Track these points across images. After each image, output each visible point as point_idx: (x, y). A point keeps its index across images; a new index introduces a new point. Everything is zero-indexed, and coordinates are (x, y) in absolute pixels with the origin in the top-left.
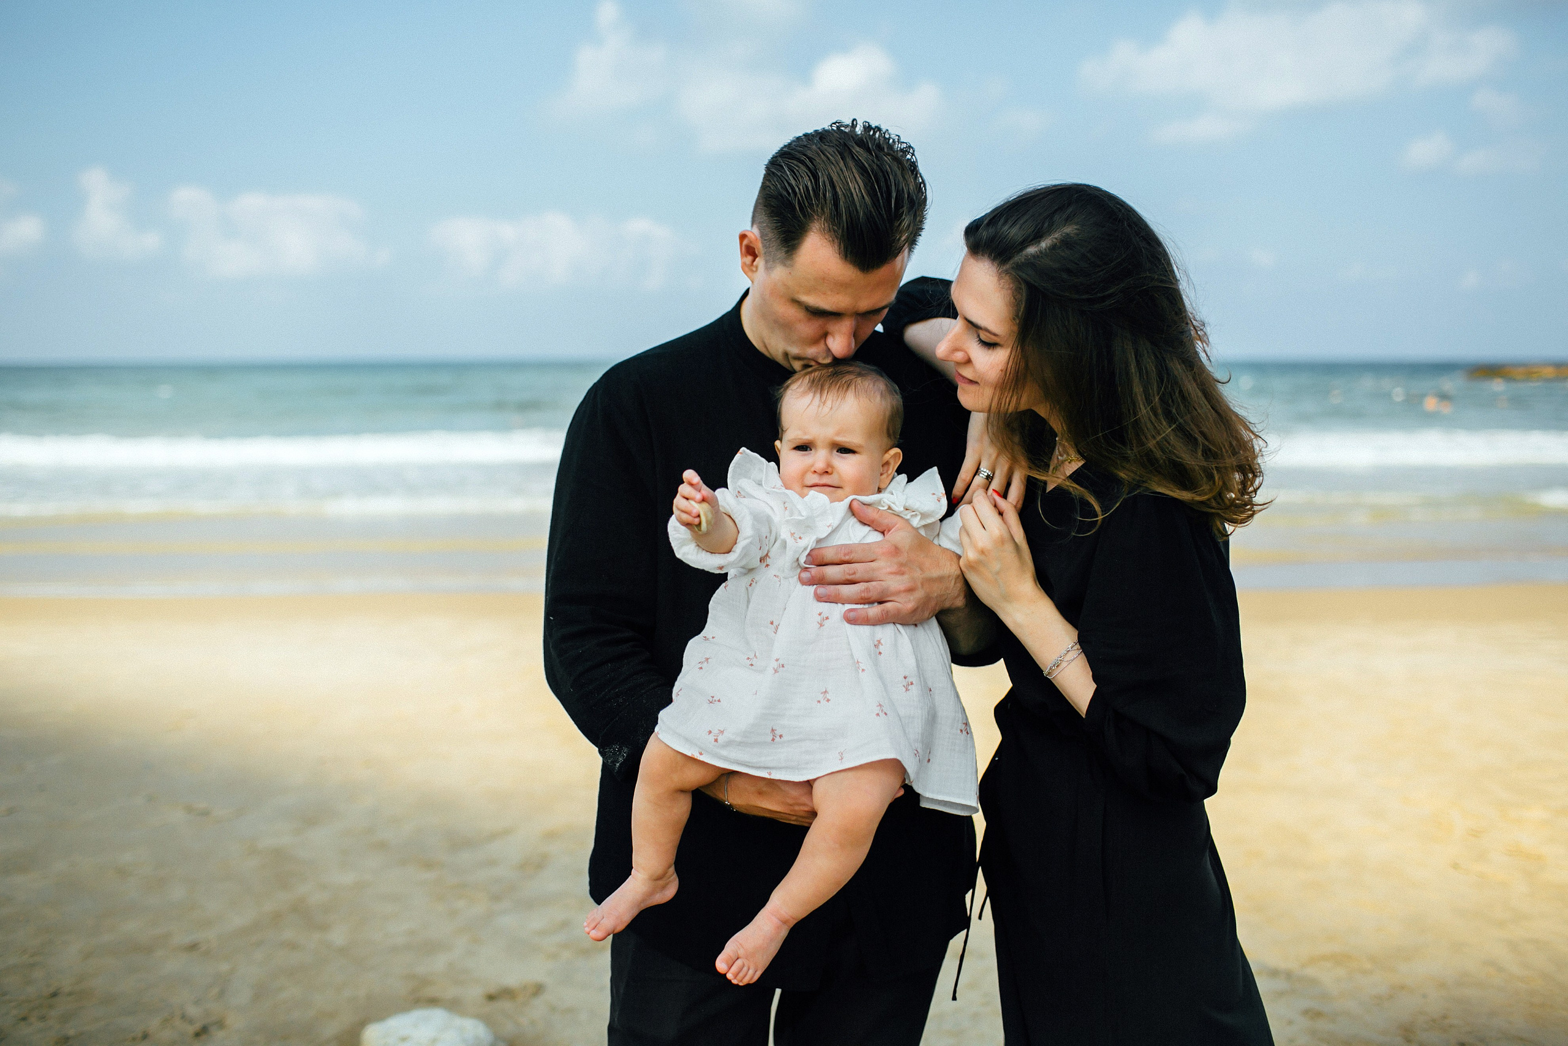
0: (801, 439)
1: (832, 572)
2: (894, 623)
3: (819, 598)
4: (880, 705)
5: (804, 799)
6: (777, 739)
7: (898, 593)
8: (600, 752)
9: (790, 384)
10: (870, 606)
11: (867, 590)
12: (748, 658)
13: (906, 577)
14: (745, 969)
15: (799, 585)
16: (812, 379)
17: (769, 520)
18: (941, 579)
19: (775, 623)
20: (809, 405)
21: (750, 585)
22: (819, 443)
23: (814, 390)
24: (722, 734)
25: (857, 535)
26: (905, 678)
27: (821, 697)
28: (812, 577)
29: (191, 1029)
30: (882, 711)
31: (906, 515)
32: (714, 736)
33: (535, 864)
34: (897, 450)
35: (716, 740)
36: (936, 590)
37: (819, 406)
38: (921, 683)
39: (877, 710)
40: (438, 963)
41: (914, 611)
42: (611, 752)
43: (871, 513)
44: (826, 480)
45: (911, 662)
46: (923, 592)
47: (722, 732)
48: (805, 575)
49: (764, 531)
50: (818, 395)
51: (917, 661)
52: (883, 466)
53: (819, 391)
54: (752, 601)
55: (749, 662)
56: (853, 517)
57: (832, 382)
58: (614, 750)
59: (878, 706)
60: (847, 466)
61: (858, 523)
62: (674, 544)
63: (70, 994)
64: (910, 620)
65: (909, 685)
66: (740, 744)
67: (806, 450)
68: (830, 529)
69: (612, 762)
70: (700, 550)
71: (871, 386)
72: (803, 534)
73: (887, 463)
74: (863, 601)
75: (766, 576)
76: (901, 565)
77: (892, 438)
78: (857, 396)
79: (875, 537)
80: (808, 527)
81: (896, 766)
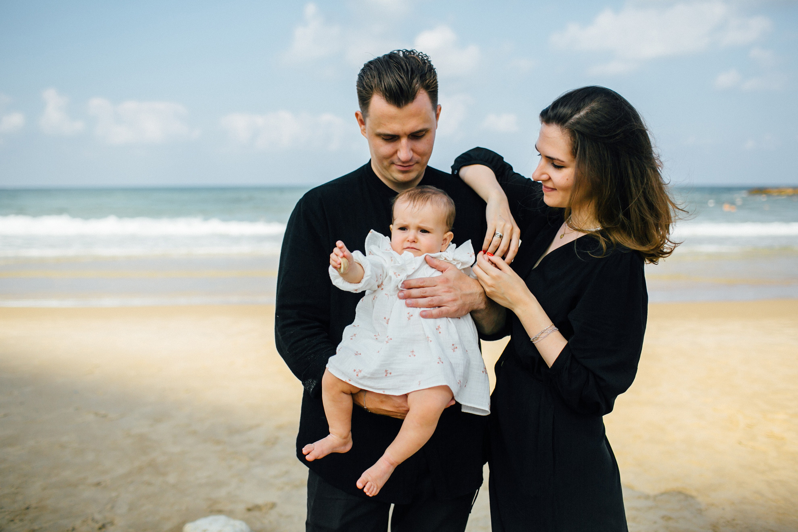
0: (402, 224)
1: (414, 292)
2: (447, 317)
3: (408, 305)
4: (440, 358)
5: (404, 404)
6: (389, 375)
7: (448, 302)
8: (303, 384)
9: (399, 196)
10: (434, 308)
11: (432, 300)
12: (375, 336)
13: (452, 294)
14: (372, 487)
15: (398, 299)
16: (410, 194)
17: (382, 267)
18: (471, 294)
19: (387, 318)
20: (408, 207)
21: (374, 299)
22: (411, 227)
23: (410, 199)
24: (361, 372)
25: (428, 273)
26: (453, 345)
27: (411, 354)
28: (404, 295)
29: (97, 526)
30: (440, 361)
31: (454, 263)
32: (357, 373)
33: (272, 442)
34: (451, 233)
35: (357, 375)
36: (469, 300)
37: (412, 208)
38: (462, 347)
39: (438, 360)
40: (222, 493)
41: (457, 311)
42: (308, 383)
43: (436, 262)
44: (413, 245)
45: (456, 337)
46: (461, 301)
47: (360, 371)
48: (401, 294)
49: (380, 272)
50: (412, 202)
51: (459, 336)
52: (443, 240)
53: (413, 200)
54: (375, 306)
55: (375, 338)
56: (427, 264)
57: (420, 196)
58: (309, 382)
59: (438, 359)
60: (424, 239)
61: (430, 267)
62: (332, 278)
63: (36, 508)
64: (456, 315)
65: (455, 349)
66: (369, 378)
67: (405, 230)
68: (414, 270)
69: (309, 388)
70: (345, 281)
71: (439, 199)
72: (401, 273)
73: (445, 239)
74: (430, 306)
75: (381, 294)
76: (450, 288)
77: (449, 226)
78: (432, 204)
79: (438, 274)
80: (403, 269)
81: (446, 388)
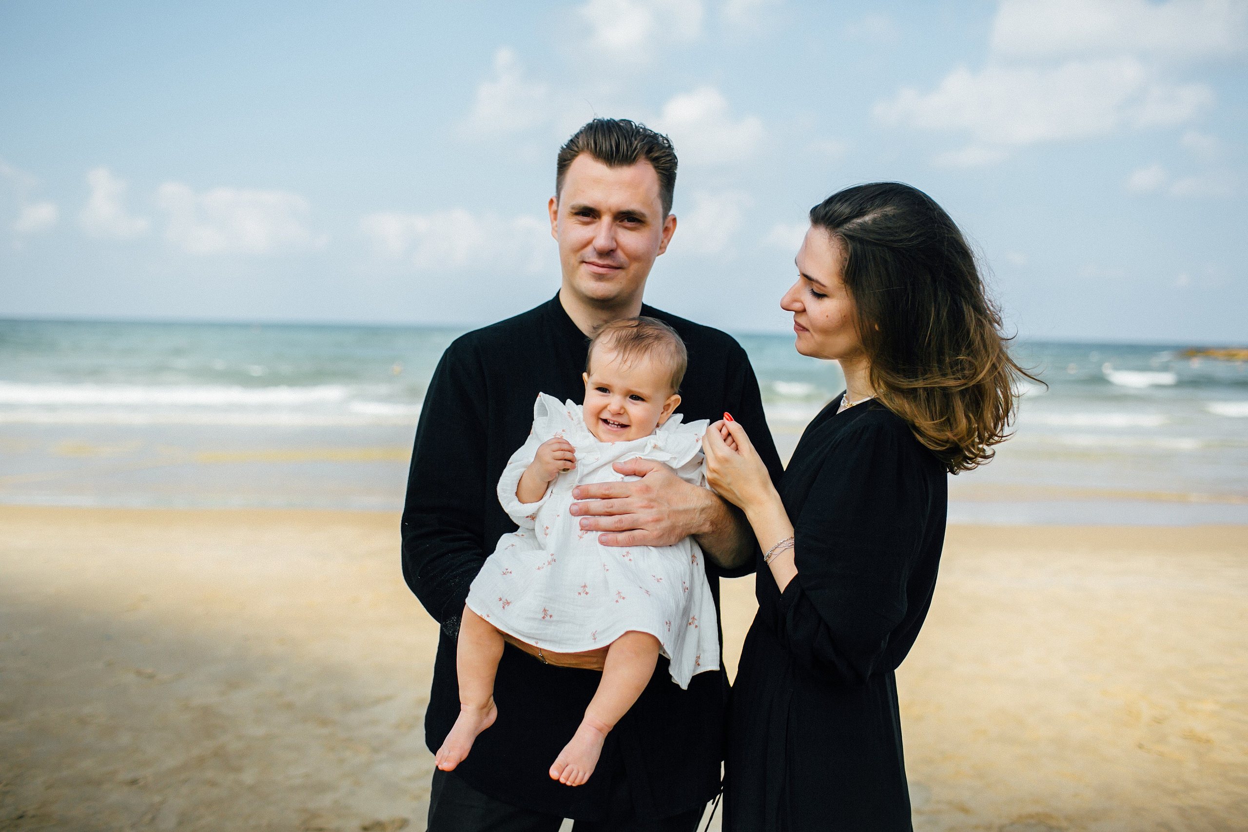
0: (603, 383)
1: (594, 505)
3: (584, 527)
6: (548, 618)
7: (647, 522)
8: (443, 625)
11: (621, 521)
13: (655, 510)
14: (575, 773)
18: (686, 511)
20: (613, 361)
22: (616, 388)
27: (581, 590)
32: (503, 604)
34: (677, 396)
35: (501, 608)
36: (682, 520)
37: (620, 364)
41: (662, 536)
42: (451, 624)
46: (669, 522)
47: (509, 603)
48: (574, 507)
50: (621, 355)
52: (664, 407)
53: (623, 350)
57: (634, 345)
58: (453, 621)
60: (636, 410)
64: (658, 543)
67: (606, 392)
69: (452, 632)
71: (664, 350)
74: (614, 530)
76: (651, 500)
77: (675, 386)
78: (651, 359)
